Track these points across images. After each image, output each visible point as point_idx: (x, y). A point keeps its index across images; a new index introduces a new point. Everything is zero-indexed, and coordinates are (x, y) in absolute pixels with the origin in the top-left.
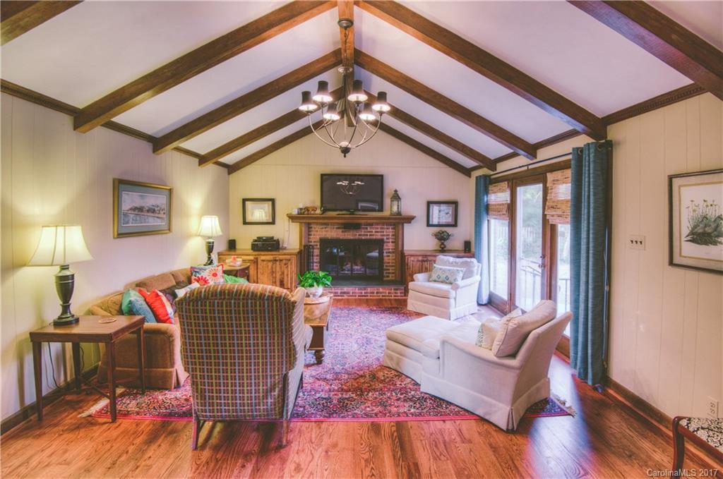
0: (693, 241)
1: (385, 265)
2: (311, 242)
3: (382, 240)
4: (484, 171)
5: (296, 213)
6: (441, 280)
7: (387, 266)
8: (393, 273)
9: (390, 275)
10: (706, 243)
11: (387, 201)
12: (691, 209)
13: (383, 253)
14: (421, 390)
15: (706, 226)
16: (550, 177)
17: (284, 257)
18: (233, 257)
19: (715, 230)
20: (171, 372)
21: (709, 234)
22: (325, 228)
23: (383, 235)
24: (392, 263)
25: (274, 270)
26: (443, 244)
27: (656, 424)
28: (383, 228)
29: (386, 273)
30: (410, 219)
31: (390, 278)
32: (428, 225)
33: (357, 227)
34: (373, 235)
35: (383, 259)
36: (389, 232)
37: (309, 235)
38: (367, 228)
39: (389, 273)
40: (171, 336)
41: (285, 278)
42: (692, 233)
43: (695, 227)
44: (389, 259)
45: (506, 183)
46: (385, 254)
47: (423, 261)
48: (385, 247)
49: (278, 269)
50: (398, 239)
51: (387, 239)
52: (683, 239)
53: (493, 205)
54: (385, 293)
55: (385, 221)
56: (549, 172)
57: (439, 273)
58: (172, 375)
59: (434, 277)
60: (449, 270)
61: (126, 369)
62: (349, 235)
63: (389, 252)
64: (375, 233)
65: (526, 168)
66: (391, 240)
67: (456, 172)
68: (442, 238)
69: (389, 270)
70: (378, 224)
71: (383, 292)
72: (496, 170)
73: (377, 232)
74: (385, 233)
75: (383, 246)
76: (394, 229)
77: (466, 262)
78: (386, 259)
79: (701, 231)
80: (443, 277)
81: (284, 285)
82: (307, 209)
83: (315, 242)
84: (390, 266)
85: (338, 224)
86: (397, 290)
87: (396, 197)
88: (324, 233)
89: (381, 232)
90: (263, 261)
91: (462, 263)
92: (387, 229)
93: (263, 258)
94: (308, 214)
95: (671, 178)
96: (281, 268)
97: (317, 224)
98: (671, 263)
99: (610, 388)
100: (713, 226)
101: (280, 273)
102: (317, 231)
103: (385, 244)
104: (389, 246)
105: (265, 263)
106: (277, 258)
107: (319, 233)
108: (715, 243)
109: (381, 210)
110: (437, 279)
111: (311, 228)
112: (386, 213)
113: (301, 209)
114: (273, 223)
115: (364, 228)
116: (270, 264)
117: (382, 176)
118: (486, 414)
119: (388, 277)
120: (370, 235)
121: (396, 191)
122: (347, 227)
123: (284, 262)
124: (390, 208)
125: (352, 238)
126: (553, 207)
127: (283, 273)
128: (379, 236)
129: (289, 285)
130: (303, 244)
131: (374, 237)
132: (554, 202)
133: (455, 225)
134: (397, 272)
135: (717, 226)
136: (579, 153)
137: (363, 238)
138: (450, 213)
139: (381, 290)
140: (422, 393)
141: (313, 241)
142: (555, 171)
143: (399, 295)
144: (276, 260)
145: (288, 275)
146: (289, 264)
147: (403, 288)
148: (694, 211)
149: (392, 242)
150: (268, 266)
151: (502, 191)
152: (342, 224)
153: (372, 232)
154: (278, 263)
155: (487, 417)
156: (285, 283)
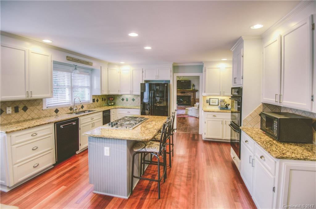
11: (192, 87)
28: (191, 93)
30: (197, 91)
33: (184, 93)
38: (187, 93)
39: (192, 104)
50: (194, 96)
51: (192, 95)
55: (191, 91)
62: (182, 95)
64: (189, 94)
70: (189, 92)
76: (193, 93)
78: (191, 100)
84: (192, 102)
87: (194, 86)
104: (192, 97)
109: (190, 89)
112: (191, 89)
117: (190, 81)
121: (194, 84)
122: (182, 93)
128: (190, 95)
137: (186, 95)
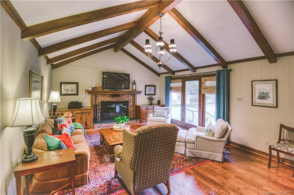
0: (259, 99)
1: (129, 112)
2: (97, 103)
3: (128, 101)
4: (170, 75)
5: (91, 90)
6: (159, 116)
7: (130, 112)
8: (132, 115)
9: (131, 116)
10: (264, 99)
11: (131, 85)
12: (259, 90)
13: (128, 107)
14: (187, 156)
15: (263, 95)
16: (203, 79)
17: (87, 111)
18: (68, 112)
19: (266, 96)
20: (86, 175)
21: (265, 97)
22: (103, 97)
23: (129, 99)
24: (132, 110)
25: (82, 118)
26: (151, 102)
27: (249, 151)
28: (128, 96)
29: (130, 115)
30: (140, 92)
31: (131, 117)
32: (145, 95)
33: (118, 96)
34: (124, 99)
35: (128, 109)
36: (131, 97)
37: (96, 100)
38: (122, 96)
39: (131, 115)
40: (87, 156)
41: (88, 121)
42: (259, 97)
43: (260, 95)
44: (131, 109)
45: (181, 80)
46: (129, 107)
47: (147, 109)
48: (129, 104)
49: (84, 117)
50: (134, 101)
51: (130, 100)
52: (256, 98)
53: (173, 87)
54: (133, 123)
55: (129, 93)
56: (202, 77)
57: (158, 113)
58: (87, 177)
59: (156, 115)
60: (162, 112)
61: (58, 180)
62: (114, 100)
63: (131, 106)
64: (125, 98)
65: (191, 75)
66: (131, 101)
67: (155, 74)
68: (151, 99)
69: (131, 113)
70: (126, 94)
71: (132, 123)
72: (175, 75)
73: (126, 98)
74: (129, 98)
75: (128, 104)
76: (133, 96)
77: (167, 108)
78: (129, 109)
79: (262, 96)
80: (160, 115)
81: (87, 124)
82: (96, 88)
83: (98, 103)
84: (131, 112)
85: (109, 94)
86: (137, 121)
87: (134, 83)
88: (103, 99)
89: (128, 98)
90: (76, 113)
91: (165, 109)
92: (130, 96)
93: (76, 112)
94: (96, 90)
95: (252, 82)
96: (86, 116)
97: (100, 95)
98: (252, 105)
99: (231, 144)
100: (266, 95)
101: (85, 119)
102: (100, 98)
103: (129, 103)
104: (131, 104)
105: (77, 114)
106: (84, 112)
107: (101, 99)
108: (266, 99)
109: (128, 88)
110: (157, 116)
111: (97, 96)
112: (130, 90)
113: (93, 88)
114: (77, 94)
115: (121, 96)
116: (80, 115)
117: (129, 74)
118: (214, 159)
119: (130, 116)
120: (123, 99)
121: (134, 81)
122: (113, 96)
123: (87, 113)
124: (132, 87)
125: (116, 100)
126: (205, 89)
127: (87, 119)
128: (127, 100)
129: (90, 124)
130: (93, 104)
131: (125, 100)
132: (205, 87)
133: (155, 95)
134: (134, 114)
135: (267, 94)
136: (219, 72)
137: (120, 100)
138: (153, 90)
139: (131, 122)
140: (188, 157)
141: (97, 102)
142: (206, 77)
143: (138, 123)
144: (83, 113)
145: (89, 120)
146: (90, 114)
147: (139, 120)
148: (260, 91)
149: (132, 102)
150: (79, 116)
151: (178, 82)
152: (111, 95)
153: (124, 98)
154: (84, 114)
155: (214, 160)
156: (88, 123)
